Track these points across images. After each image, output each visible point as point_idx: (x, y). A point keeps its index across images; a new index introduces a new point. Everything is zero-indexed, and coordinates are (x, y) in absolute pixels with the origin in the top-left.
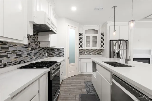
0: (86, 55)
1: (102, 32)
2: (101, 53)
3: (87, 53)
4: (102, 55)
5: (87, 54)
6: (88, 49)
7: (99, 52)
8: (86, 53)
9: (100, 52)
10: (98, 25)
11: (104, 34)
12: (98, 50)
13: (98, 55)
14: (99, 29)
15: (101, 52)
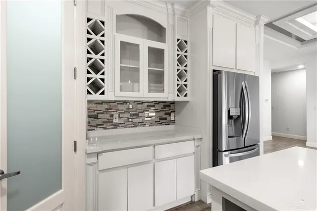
0: (116, 126)
1: (182, 38)
2: (172, 118)
3: (120, 118)
4: (173, 122)
5: (122, 121)
6: (125, 102)
7: (166, 114)
8: (116, 121)
9: (169, 114)
10: (170, 7)
11: (188, 47)
12: (162, 105)
13: (161, 124)
14: (171, 22)
15: (172, 115)
